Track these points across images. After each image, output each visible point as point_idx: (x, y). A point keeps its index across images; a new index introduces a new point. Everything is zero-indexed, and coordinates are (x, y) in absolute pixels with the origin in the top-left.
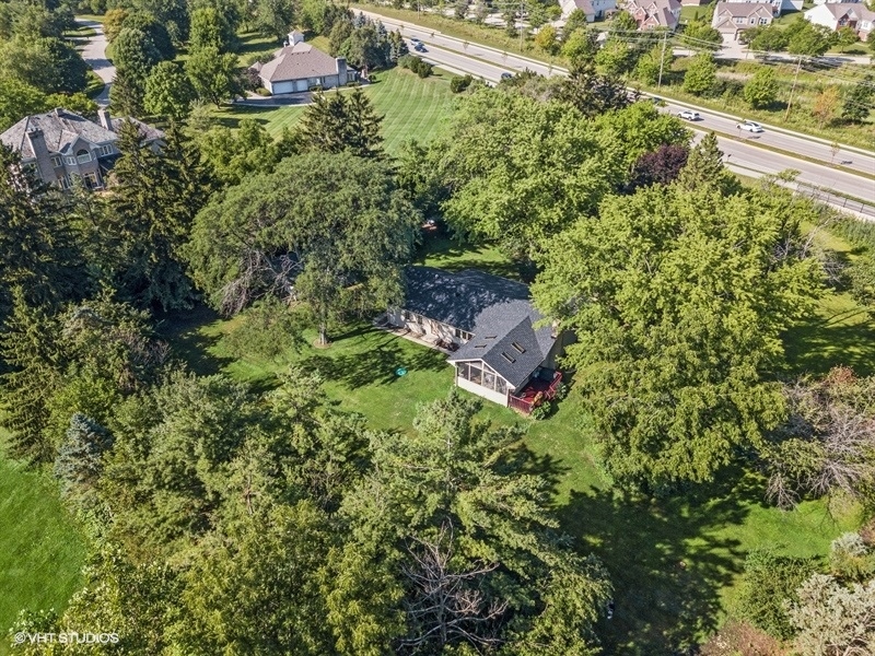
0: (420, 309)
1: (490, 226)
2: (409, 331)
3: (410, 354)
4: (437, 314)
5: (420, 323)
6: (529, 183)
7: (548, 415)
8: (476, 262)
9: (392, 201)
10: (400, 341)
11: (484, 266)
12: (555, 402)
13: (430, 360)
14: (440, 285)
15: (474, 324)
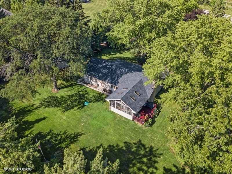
0: (96, 76)
1: (125, 40)
2: (92, 85)
3: (91, 95)
4: (103, 78)
5: (96, 81)
6: (142, 21)
7: (151, 125)
8: (121, 57)
9: (78, 25)
10: (88, 89)
11: (124, 59)
12: (153, 118)
13: (100, 98)
14: (105, 66)
15: (118, 83)
